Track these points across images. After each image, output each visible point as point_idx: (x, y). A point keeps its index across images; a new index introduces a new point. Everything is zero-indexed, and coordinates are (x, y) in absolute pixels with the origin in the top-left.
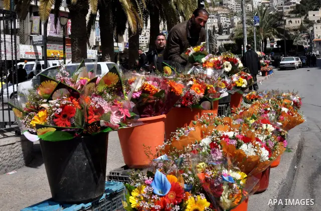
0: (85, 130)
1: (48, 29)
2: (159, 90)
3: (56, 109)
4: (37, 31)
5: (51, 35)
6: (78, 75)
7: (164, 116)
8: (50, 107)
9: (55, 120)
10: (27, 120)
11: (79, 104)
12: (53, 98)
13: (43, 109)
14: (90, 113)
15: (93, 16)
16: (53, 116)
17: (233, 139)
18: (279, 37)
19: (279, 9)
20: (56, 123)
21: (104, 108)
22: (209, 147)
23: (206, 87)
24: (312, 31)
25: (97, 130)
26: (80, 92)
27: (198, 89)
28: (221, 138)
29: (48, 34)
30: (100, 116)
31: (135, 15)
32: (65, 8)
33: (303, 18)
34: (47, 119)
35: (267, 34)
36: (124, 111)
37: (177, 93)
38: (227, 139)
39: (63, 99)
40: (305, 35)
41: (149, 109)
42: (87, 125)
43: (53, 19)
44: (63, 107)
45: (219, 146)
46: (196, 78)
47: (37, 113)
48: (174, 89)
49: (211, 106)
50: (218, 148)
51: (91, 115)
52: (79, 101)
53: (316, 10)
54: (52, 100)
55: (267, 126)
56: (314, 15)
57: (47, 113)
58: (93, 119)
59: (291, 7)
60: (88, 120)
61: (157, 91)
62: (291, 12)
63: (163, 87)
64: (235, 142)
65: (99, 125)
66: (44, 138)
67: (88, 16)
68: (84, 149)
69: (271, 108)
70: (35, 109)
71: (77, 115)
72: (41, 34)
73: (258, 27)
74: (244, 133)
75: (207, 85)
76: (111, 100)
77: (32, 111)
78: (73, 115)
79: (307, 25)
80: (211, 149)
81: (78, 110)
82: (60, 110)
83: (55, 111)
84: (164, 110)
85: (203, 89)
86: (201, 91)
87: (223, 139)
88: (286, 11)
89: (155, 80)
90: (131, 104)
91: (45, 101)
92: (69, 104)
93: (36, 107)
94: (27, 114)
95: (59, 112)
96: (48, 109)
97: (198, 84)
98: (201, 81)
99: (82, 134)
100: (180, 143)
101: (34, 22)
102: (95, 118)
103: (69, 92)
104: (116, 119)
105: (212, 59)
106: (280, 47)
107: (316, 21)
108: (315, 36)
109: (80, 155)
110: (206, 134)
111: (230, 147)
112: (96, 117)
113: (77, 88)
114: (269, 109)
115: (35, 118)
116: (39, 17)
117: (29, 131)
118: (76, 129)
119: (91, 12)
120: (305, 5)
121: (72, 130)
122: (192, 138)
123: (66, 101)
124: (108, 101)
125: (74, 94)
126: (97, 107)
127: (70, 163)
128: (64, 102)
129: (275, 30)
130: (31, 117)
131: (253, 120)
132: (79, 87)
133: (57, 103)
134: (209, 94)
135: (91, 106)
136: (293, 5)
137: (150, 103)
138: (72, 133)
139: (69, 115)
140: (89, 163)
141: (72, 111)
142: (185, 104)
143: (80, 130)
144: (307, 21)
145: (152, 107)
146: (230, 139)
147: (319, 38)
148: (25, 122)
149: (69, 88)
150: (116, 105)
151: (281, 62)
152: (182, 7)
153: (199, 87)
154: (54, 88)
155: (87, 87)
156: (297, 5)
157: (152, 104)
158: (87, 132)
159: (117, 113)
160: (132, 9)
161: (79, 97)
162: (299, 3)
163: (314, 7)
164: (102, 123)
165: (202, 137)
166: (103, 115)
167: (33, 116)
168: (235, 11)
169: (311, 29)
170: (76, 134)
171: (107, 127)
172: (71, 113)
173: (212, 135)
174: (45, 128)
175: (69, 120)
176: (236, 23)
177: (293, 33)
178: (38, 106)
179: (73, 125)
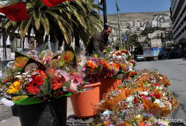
0: (51, 95)
1: (25, 45)
2: (97, 66)
3: (28, 79)
4: (19, 46)
5: (27, 48)
6: (44, 53)
7: (99, 83)
8: (23, 77)
9: (27, 88)
10: (5, 89)
11: (46, 75)
12: (25, 71)
13: (17, 79)
14: (54, 81)
15: (47, 37)
16: (25, 85)
17: (148, 96)
18: (136, 46)
19: (135, 33)
20: (28, 90)
21: (65, 77)
22: (133, 102)
23: (120, 66)
24: (150, 43)
25: (60, 94)
26: (46, 66)
27: (115, 66)
28: (140, 96)
29: (25, 47)
30: (62, 84)
31: (68, 35)
32: (33, 34)
33: (146, 37)
34: (21, 87)
35: (130, 45)
36: (79, 80)
37: (108, 68)
38: (144, 97)
39: (33, 71)
40: (147, 45)
41: (91, 79)
42: (53, 91)
43: (27, 40)
44: (33, 77)
45: (140, 102)
46: (113, 60)
47: (13, 83)
48: (106, 65)
49: (124, 76)
50: (140, 103)
51: (55, 83)
52: (45, 73)
53: (152, 33)
54: (25, 72)
55: (159, 87)
56: (151, 35)
57: (21, 82)
58: (57, 86)
59: (140, 32)
60: (53, 87)
61: (95, 67)
62: (140, 34)
63: (99, 64)
64: (150, 98)
65: (62, 90)
66: (18, 103)
67: (44, 37)
68: (51, 110)
69: (153, 77)
70: (11, 80)
71: (44, 83)
72: (21, 47)
73: (126, 41)
74: (153, 92)
75: (120, 64)
76: (69, 72)
77: (9, 82)
78: (41, 83)
79: (148, 40)
80: (134, 104)
81: (45, 80)
82: (31, 80)
83: (27, 80)
84: (100, 79)
85: (118, 67)
86: (118, 68)
87: (142, 97)
88: (138, 34)
89: (93, 60)
90: (83, 75)
91: (19, 73)
92: (38, 75)
93: (12, 78)
94: (4, 84)
95: (30, 81)
96: (21, 79)
97: (115, 64)
98: (117, 62)
99: (49, 99)
100: (113, 101)
101: (18, 41)
102: (59, 86)
103: (37, 66)
104: (74, 85)
105: (116, 52)
106: (136, 50)
107: (152, 38)
108: (152, 45)
109: (48, 115)
110: (130, 94)
111: (147, 102)
112: (59, 84)
113: (44, 63)
114: (152, 78)
115: (11, 87)
116: (20, 39)
117: (6, 97)
118: (44, 95)
119: (46, 34)
120: (146, 31)
121: (42, 96)
122: (121, 97)
123: (35, 73)
124: (68, 72)
125: (42, 67)
126: (60, 77)
127: (40, 121)
128: (34, 73)
129: (134, 43)
130: (8, 86)
131: (149, 84)
132: (45, 63)
133: (28, 74)
134: (122, 69)
135: (55, 76)
136: (141, 31)
137: (91, 75)
138: (41, 98)
139: (38, 84)
140: (55, 120)
141: (41, 81)
142: (108, 76)
143: (48, 95)
144: (148, 38)
145: (93, 77)
146: (146, 96)
147: (154, 46)
148: (3, 90)
149: (38, 63)
150: (74, 75)
151: (137, 58)
152: (91, 32)
153: (116, 65)
154: (26, 63)
155: (51, 62)
156: (143, 31)
157: (92, 75)
158: (52, 96)
159: (74, 81)
160: (66, 33)
161: (46, 69)
162: (144, 30)
163: (151, 32)
164: (65, 89)
165: (127, 96)
166: (65, 83)
167: (10, 85)
168: (114, 34)
169: (150, 42)
170: (44, 99)
171: (68, 92)
172: (40, 82)
173: (134, 94)
174: (19, 96)
175: (39, 87)
176: (115, 40)
177: (142, 44)
178: (13, 77)
179: (42, 92)
